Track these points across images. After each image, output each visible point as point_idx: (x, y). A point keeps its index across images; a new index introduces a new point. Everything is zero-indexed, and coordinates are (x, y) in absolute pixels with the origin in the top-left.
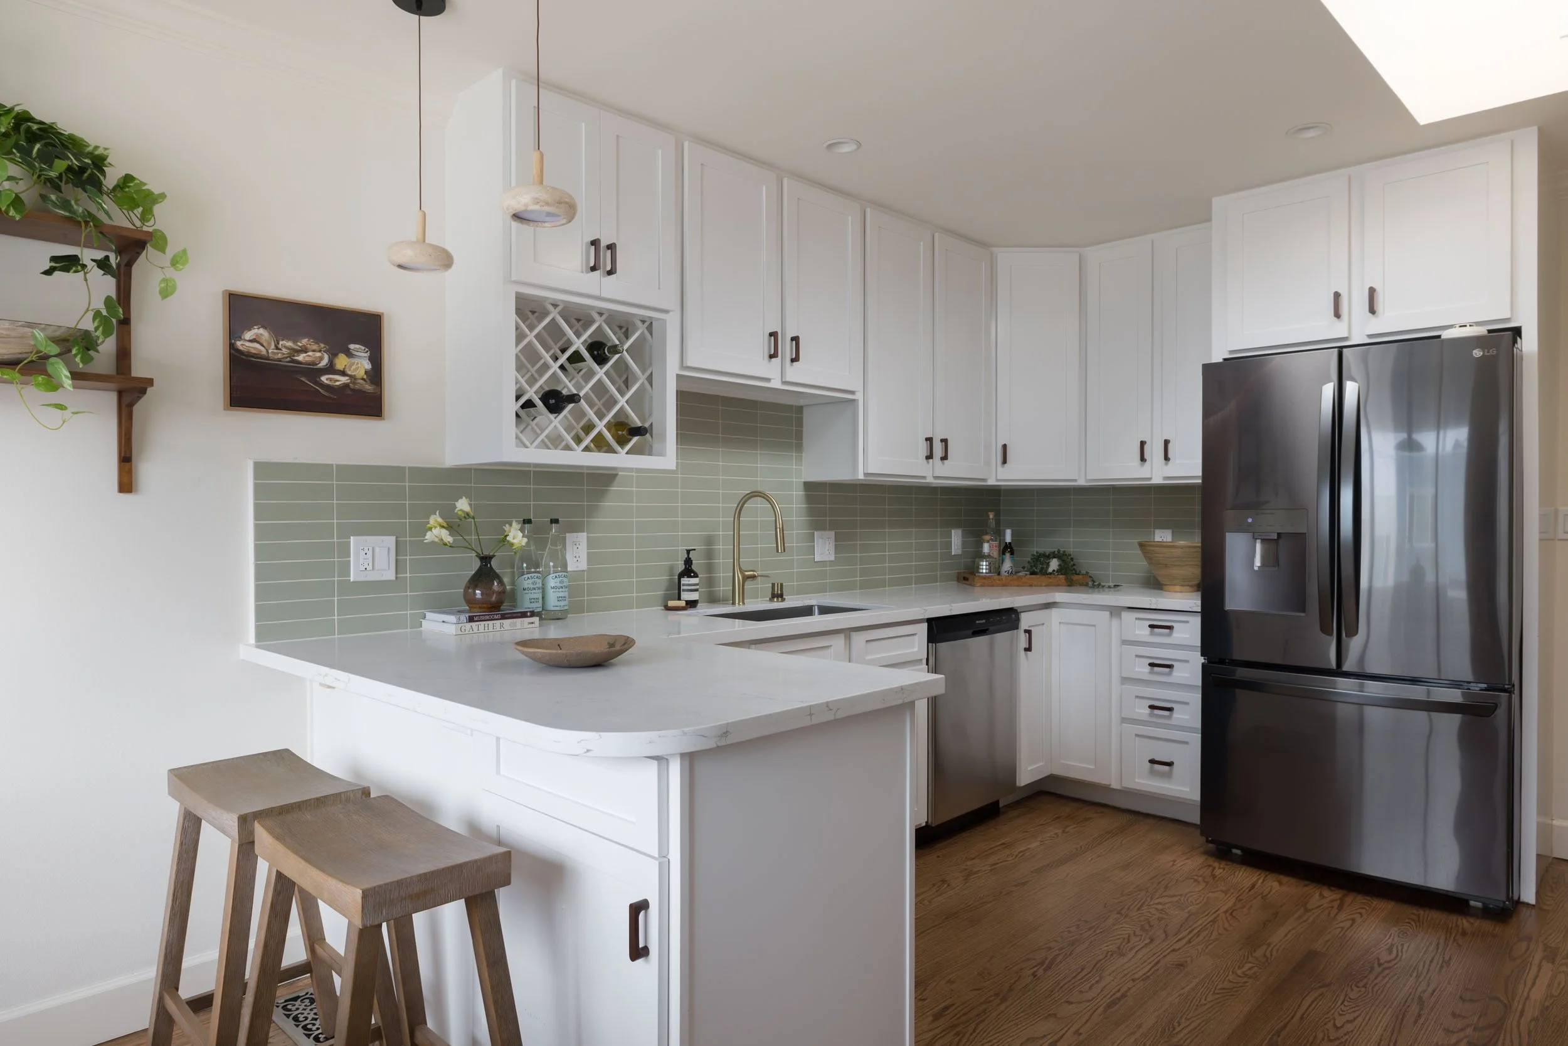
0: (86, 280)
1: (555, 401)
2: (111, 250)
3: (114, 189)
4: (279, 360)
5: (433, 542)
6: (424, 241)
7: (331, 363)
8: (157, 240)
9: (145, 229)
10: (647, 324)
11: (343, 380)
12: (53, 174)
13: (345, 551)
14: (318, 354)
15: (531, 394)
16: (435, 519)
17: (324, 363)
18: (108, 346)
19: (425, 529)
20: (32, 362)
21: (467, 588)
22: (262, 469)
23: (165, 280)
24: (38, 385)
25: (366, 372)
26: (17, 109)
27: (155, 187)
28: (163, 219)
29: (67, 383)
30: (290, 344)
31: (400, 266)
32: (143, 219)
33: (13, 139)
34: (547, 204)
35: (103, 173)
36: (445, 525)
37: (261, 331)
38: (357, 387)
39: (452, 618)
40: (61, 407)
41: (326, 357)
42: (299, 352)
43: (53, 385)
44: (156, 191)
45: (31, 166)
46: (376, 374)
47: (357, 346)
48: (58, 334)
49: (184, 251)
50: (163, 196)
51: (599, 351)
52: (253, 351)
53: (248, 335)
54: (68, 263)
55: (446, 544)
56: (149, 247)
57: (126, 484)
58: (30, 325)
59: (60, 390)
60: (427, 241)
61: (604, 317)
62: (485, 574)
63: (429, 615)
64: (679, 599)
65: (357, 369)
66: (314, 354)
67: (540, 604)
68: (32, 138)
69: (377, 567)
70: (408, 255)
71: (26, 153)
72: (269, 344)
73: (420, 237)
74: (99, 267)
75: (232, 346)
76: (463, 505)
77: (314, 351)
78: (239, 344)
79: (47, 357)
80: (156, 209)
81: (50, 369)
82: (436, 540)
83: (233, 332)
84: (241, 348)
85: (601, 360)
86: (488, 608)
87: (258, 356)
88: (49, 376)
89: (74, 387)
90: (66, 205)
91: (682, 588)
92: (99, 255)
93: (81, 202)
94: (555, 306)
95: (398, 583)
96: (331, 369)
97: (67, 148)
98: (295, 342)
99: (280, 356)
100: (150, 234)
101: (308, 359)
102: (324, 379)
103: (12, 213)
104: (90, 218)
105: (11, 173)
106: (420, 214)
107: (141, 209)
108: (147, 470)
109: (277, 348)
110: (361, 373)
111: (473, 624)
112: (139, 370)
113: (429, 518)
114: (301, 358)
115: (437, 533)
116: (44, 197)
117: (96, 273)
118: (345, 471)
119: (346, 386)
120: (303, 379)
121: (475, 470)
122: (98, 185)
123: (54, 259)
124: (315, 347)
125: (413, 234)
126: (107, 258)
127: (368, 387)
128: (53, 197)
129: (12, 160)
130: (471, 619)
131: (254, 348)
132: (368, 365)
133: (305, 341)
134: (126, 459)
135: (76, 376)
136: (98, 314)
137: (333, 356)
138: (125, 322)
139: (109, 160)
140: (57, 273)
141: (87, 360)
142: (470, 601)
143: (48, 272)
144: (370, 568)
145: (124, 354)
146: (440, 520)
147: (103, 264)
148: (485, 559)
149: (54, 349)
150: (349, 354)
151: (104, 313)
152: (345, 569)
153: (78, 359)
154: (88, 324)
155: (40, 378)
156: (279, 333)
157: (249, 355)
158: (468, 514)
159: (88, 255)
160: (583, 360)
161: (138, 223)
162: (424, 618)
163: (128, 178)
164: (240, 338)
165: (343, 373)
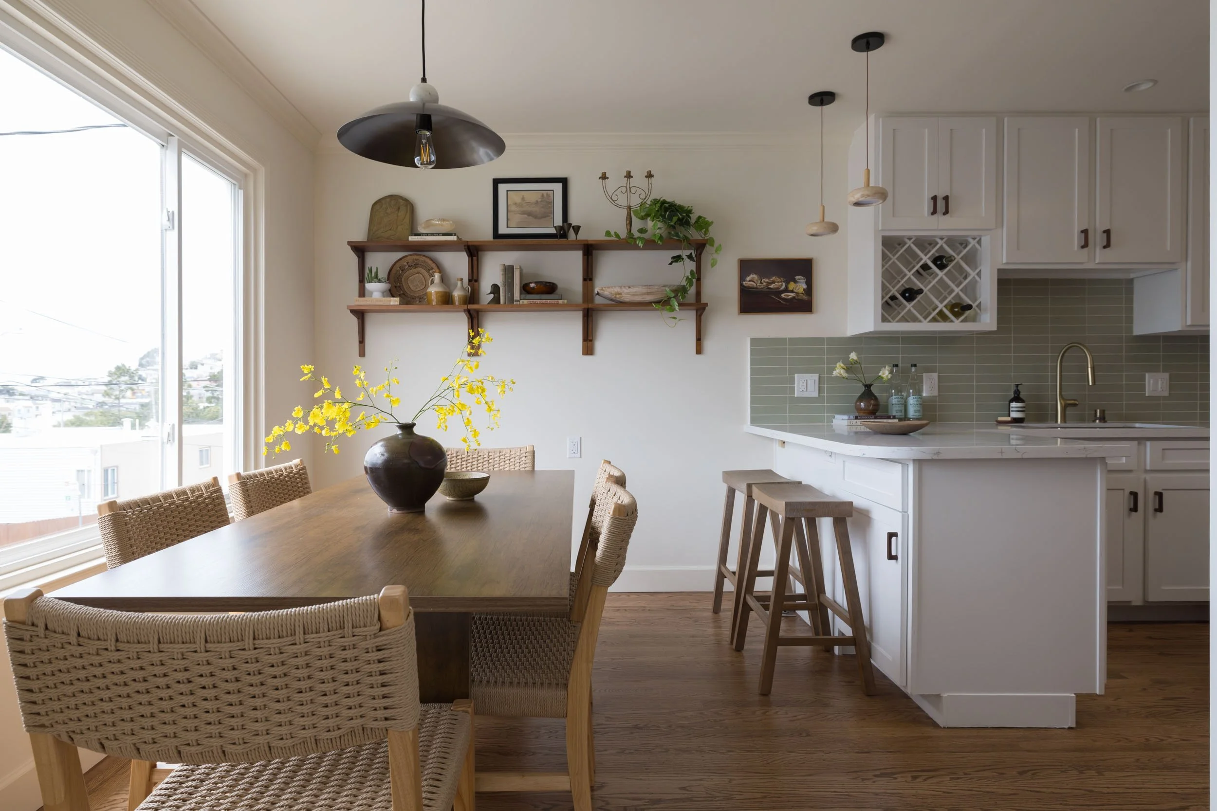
0: (684, 264)
1: (910, 294)
2: (692, 249)
3: (695, 223)
4: (762, 289)
5: (837, 377)
6: (824, 221)
7: (787, 287)
8: (711, 241)
9: (706, 238)
10: (977, 240)
11: (792, 295)
12: (672, 223)
13: (792, 381)
14: (780, 283)
15: (894, 291)
16: (840, 364)
17: (783, 287)
18: (692, 290)
19: (834, 369)
20: (665, 301)
21: (857, 401)
22: (754, 342)
23: (713, 259)
24: (667, 310)
25: (804, 290)
26: (661, 199)
27: (709, 219)
28: (713, 232)
29: (677, 308)
30: (767, 280)
31: (812, 235)
32: (705, 234)
33: (660, 212)
34: (868, 196)
35: (690, 217)
36: (845, 368)
37: (754, 276)
38: (800, 298)
39: (846, 417)
40: (675, 318)
41: (784, 284)
42: (771, 283)
43: (673, 310)
44: (710, 221)
45: (665, 222)
46: (809, 291)
47: (799, 277)
48: (674, 288)
49: (720, 245)
50: (712, 222)
51: (941, 261)
52: (750, 286)
53: (748, 279)
54: (677, 259)
55: (844, 378)
56: (707, 245)
57: (699, 351)
58: (664, 286)
59: (675, 311)
60: (825, 221)
61: (944, 240)
62: (868, 393)
63: (837, 416)
64: (1009, 416)
65: (799, 289)
66: (778, 284)
67: (903, 413)
68: (666, 210)
69: (808, 390)
70: (814, 229)
71: (663, 217)
72: (757, 281)
73: (822, 219)
74: (688, 258)
75: (741, 285)
76: (853, 356)
77: (778, 282)
78: (744, 283)
79: (670, 298)
80: (710, 228)
81: (671, 303)
82: (838, 375)
83: (742, 278)
84: (745, 285)
85: (941, 267)
86: (868, 413)
87: (753, 288)
88: (671, 306)
89: (680, 310)
90: (677, 235)
91: (1011, 409)
92: (688, 252)
93: (682, 232)
94: (910, 239)
95: (820, 399)
96: (786, 290)
97: (677, 211)
98: (769, 279)
99: (762, 286)
100: (707, 240)
101: (775, 286)
102: (783, 295)
103: (659, 242)
104: (686, 238)
105: (659, 227)
106: (822, 207)
107: (704, 230)
108: (708, 344)
109: (761, 283)
110: (801, 290)
111: (857, 421)
112: (703, 301)
113: (836, 364)
114: (772, 286)
115: (839, 370)
116: (670, 233)
117: (687, 260)
118: (793, 341)
119: (794, 298)
120: (773, 297)
121: (865, 337)
122: (687, 223)
123: (673, 258)
124: (779, 280)
125: (818, 218)
126: (691, 253)
127: (805, 298)
128: (673, 232)
129: (659, 221)
130: (856, 418)
131: (751, 284)
132: (804, 286)
133: (774, 278)
134: (699, 339)
135: (680, 305)
136: (688, 278)
137: (787, 283)
138: (699, 280)
139: (693, 211)
140: (674, 263)
141: (683, 297)
142: (858, 409)
143: (671, 264)
144: (805, 390)
145: (698, 294)
146: (842, 365)
147: (690, 257)
148: (868, 387)
149: (673, 295)
150: (795, 282)
151: (690, 277)
152: (792, 390)
153: (680, 298)
154: (684, 283)
155: (668, 307)
156: (762, 276)
157: (749, 288)
158: (856, 361)
159: (685, 253)
160: (930, 268)
161: (703, 236)
162: (834, 418)
163: (700, 217)
164: (745, 280)
165: (792, 292)
